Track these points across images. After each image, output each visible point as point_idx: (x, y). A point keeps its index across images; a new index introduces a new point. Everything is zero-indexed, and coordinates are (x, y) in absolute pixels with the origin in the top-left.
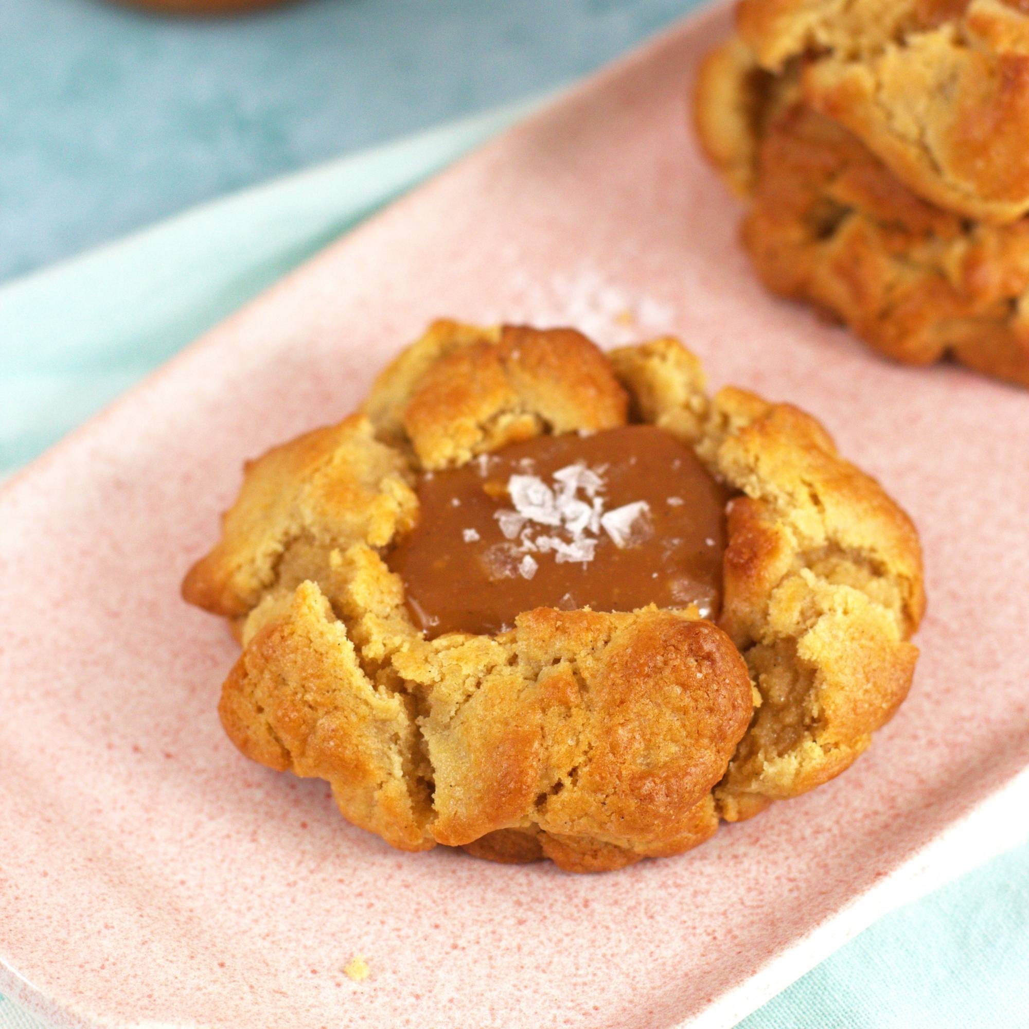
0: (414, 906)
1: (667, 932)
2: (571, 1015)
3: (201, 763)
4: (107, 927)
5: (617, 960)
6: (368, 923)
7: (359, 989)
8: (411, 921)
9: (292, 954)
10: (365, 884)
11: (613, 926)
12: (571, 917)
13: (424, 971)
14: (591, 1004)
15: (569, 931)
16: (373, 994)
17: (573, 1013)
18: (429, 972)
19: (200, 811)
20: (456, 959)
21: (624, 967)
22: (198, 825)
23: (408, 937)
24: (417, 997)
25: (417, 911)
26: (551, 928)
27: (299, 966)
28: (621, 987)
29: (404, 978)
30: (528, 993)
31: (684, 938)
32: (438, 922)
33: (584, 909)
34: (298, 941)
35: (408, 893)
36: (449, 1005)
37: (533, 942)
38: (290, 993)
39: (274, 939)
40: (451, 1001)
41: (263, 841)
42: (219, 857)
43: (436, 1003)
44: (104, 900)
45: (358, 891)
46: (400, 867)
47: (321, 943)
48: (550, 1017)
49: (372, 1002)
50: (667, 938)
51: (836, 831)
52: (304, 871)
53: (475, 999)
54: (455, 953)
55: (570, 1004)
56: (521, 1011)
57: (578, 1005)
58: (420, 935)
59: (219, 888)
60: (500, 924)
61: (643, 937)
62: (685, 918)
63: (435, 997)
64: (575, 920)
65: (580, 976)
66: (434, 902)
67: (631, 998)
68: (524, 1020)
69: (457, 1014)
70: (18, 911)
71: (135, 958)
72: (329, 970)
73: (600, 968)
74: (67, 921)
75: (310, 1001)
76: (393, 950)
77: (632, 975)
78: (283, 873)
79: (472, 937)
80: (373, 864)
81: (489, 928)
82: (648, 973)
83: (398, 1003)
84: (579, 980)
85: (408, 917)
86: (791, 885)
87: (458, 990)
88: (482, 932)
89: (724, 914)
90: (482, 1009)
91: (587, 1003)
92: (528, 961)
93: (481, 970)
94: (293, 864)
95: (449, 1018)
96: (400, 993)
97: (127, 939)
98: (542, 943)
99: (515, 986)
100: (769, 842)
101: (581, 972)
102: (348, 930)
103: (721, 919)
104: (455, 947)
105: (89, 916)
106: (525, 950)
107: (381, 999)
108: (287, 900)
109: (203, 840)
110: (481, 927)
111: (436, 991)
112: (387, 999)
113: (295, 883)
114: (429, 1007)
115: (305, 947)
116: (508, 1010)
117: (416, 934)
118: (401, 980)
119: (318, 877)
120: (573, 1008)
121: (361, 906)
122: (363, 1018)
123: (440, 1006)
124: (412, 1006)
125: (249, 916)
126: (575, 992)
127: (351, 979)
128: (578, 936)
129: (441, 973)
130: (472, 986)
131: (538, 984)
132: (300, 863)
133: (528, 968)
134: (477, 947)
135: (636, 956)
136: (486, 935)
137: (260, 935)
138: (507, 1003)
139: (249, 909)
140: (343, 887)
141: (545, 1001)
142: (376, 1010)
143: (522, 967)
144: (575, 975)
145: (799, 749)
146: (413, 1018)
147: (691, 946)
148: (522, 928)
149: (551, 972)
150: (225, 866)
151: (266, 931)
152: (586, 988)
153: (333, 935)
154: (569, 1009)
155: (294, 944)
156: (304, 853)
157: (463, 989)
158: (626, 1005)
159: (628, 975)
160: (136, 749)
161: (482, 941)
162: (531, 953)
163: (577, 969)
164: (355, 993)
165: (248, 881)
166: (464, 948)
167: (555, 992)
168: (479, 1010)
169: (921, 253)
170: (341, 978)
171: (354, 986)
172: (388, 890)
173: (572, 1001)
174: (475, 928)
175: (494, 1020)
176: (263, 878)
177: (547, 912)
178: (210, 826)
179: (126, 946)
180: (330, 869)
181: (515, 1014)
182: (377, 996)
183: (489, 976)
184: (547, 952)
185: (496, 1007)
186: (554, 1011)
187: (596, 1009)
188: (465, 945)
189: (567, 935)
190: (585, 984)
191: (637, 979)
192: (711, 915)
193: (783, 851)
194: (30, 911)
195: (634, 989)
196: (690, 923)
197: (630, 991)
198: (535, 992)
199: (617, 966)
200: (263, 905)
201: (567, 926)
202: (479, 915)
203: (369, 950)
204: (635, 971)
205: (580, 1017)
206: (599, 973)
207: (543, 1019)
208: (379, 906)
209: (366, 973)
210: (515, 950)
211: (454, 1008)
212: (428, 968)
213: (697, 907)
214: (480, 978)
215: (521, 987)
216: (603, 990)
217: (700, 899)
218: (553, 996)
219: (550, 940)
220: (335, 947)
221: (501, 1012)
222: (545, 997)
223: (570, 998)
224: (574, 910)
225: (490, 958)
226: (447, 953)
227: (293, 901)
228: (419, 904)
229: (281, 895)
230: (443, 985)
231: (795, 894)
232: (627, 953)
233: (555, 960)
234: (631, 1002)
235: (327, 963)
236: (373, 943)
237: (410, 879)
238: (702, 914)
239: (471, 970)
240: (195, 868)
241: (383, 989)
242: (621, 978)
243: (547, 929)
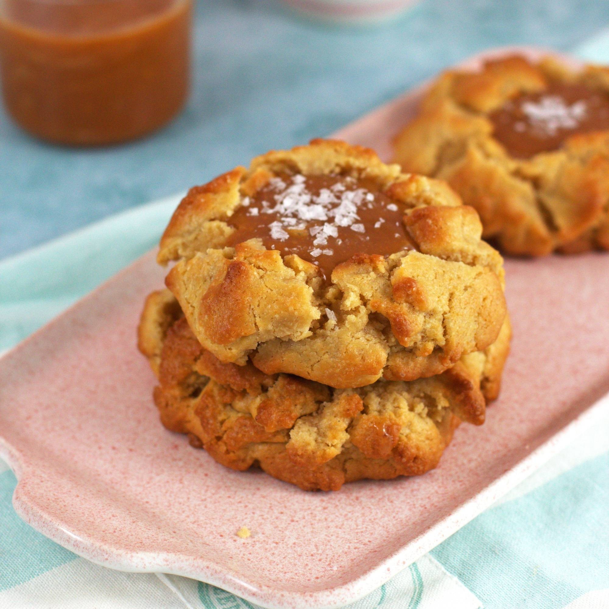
0: (269, 505)
1: (401, 508)
2: (358, 545)
3: (149, 452)
4: (113, 516)
5: (377, 521)
6: (246, 514)
7: (246, 542)
8: (268, 512)
9: (209, 529)
10: (242, 497)
11: (372, 507)
12: (350, 504)
13: (279, 532)
14: (367, 540)
15: (350, 510)
16: (253, 543)
17: (358, 544)
18: (281, 532)
19: (151, 472)
20: (294, 526)
21: (381, 524)
22: (151, 478)
23: (268, 518)
24: (277, 543)
25: (270, 507)
26: (341, 510)
27: (213, 534)
28: (381, 532)
29: (268, 536)
30: (334, 538)
31: (410, 510)
32: (282, 511)
33: (356, 501)
34: (211, 523)
35: (265, 500)
36: (294, 545)
37: (332, 517)
38: (211, 544)
39: (198, 523)
40: (294, 544)
41: (186, 483)
42: (164, 491)
43: (287, 545)
44: (110, 506)
45: (239, 500)
46: (258, 489)
47: (223, 524)
48: (347, 547)
49: (253, 547)
50: (400, 510)
51: (479, 459)
52: (209, 494)
53: (306, 542)
54: (293, 523)
55: (356, 541)
56: (331, 546)
57: (360, 541)
58: (274, 517)
59: (166, 504)
60: (314, 510)
61: (389, 510)
62: (408, 501)
63: (286, 543)
64: (353, 506)
65: (359, 529)
66: (279, 503)
67: (387, 535)
68: (333, 549)
69: (299, 549)
70: (67, 510)
71: (131, 528)
72: (229, 534)
73: (368, 525)
74: (93, 514)
75: (222, 547)
76: (261, 524)
77: (386, 526)
78: (199, 495)
79: (301, 516)
80: (245, 489)
81: (309, 512)
82: (394, 525)
83: (267, 547)
84: (359, 531)
85: (266, 510)
87: (297, 539)
88: (306, 514)
89: (429, 498)
90: (311, 546)
91: (364, 540)
92: (331, 524)
93: (308, 530)
94: (203, 492)
95: (295, 551)
96: (267, 542)
97: (125, 521)
98: (337, 516)
99: (326, 535)
101: (359, 527)
102: (236, 518)
103: (427, 500)
104: (293, 521)
105: (103, 512)
106: (329, 520)
107: (258, 545)
108: (203, 507)
109: (155, 484)
110: (305, 511)
111: (285, 540)
112: (261, 545)
113: (205, 500)
114: (283, 547)
115: (215, 526)
116: (325, 546)
117: (271, 517)
118: (267, 537)
119: (217, 496)
120: (358, 542)
121: (241, 507)
122: (250, 554)
123: (289, 546)
124: (275, 547)
125: (184, 515)
126: (358, 536)
127: (241, 538)
128: (355, 512)
129: (287, 533)
130: (304, 537)
131: (338, 534)
132: (206, 491)
133: (332, 527)
134: (304, 520)
135: (386, 519)
136: (308, 515)
137: (191, 522)
138: (323, 543)
139: (184, 512)
140: (231, 500)
141: (343, 540)
142: (256, 550)
143: (329, 527)
144: (357, 529)
146: (276, 552)
147: (414, 513)
148: (326, 511)
149: (344, 528)
150: (168, 494)
151: (194, 520)
152: (363, 534)
153: (229, 520)
154: (356, 543)
155: (209, 525)
156: (208, 486)
157: (299, 538)
158: (385, 538)
159: (384, 527)
160: (114, 448)
161: (306, 518)
162: (332, 521)
163: (357, 526)
164: (244, 544)
165: (181, 500)
166: (297, 521)
167: (348, 537)
168: (309, 546)
170: (236, 538)
171: (243, 541)
172: (254, 499)
173: (357, 539)
174: (302, 512)
175: (318, 550)
176: (188, 498)
177: (338, 503)
178: (158, 478)
179: (125, 524)
180: (223, 492)
181: (328, 547)
182: (256, 544)
183: (312, 532)
184: (340, 520)
185: (318, 545)
186: (348, 544)
187: (370, 542)
188: (298, 520)
189: (350, 512)
190: (362, 532)
191: (389, 528)
192: (422, 499)
194: (73, 511)
195: (388, 532)
196: (411, 503)
197: (385, 533)
198: (337, 537)
199: (377, 523)
200: (190, 510)
201: (349, 508)
202: (303, 506)
203: (249, 525)
204: (387, 525)
205: (362, 546)
206: (369, 527)
207: (343, 548)
208: (251, 506)
209: (249, 534)
210: (324, 520)
211: (296, 546)
212: (280, 531)
213: (414, 496)
214: (308, 533)
215: (330, 536)
216: (372, 534)
217: (415, 493)
218: (347, 538)
219: (341, 515)
220: (230, 525)
221: (321, 547)
222: (342, 539)
223: (356, 538)
224: (351, 502)
225: (312, 524)
226: (289, 524)
227: (206, 507)
228: (271, 504)
229: (199, 505)
230: (289, 537)
231: (464, 486)
232: (382, 517)
233: (345, 523)
234: (387, 537)
235: (227, 532)
236: (250, 522)
237: (265, 494)
238: (417, 499)
239: (302, 530)
240: (152, 496)
241: (259, 541)
242: (380, 528)
243: (338, 510)
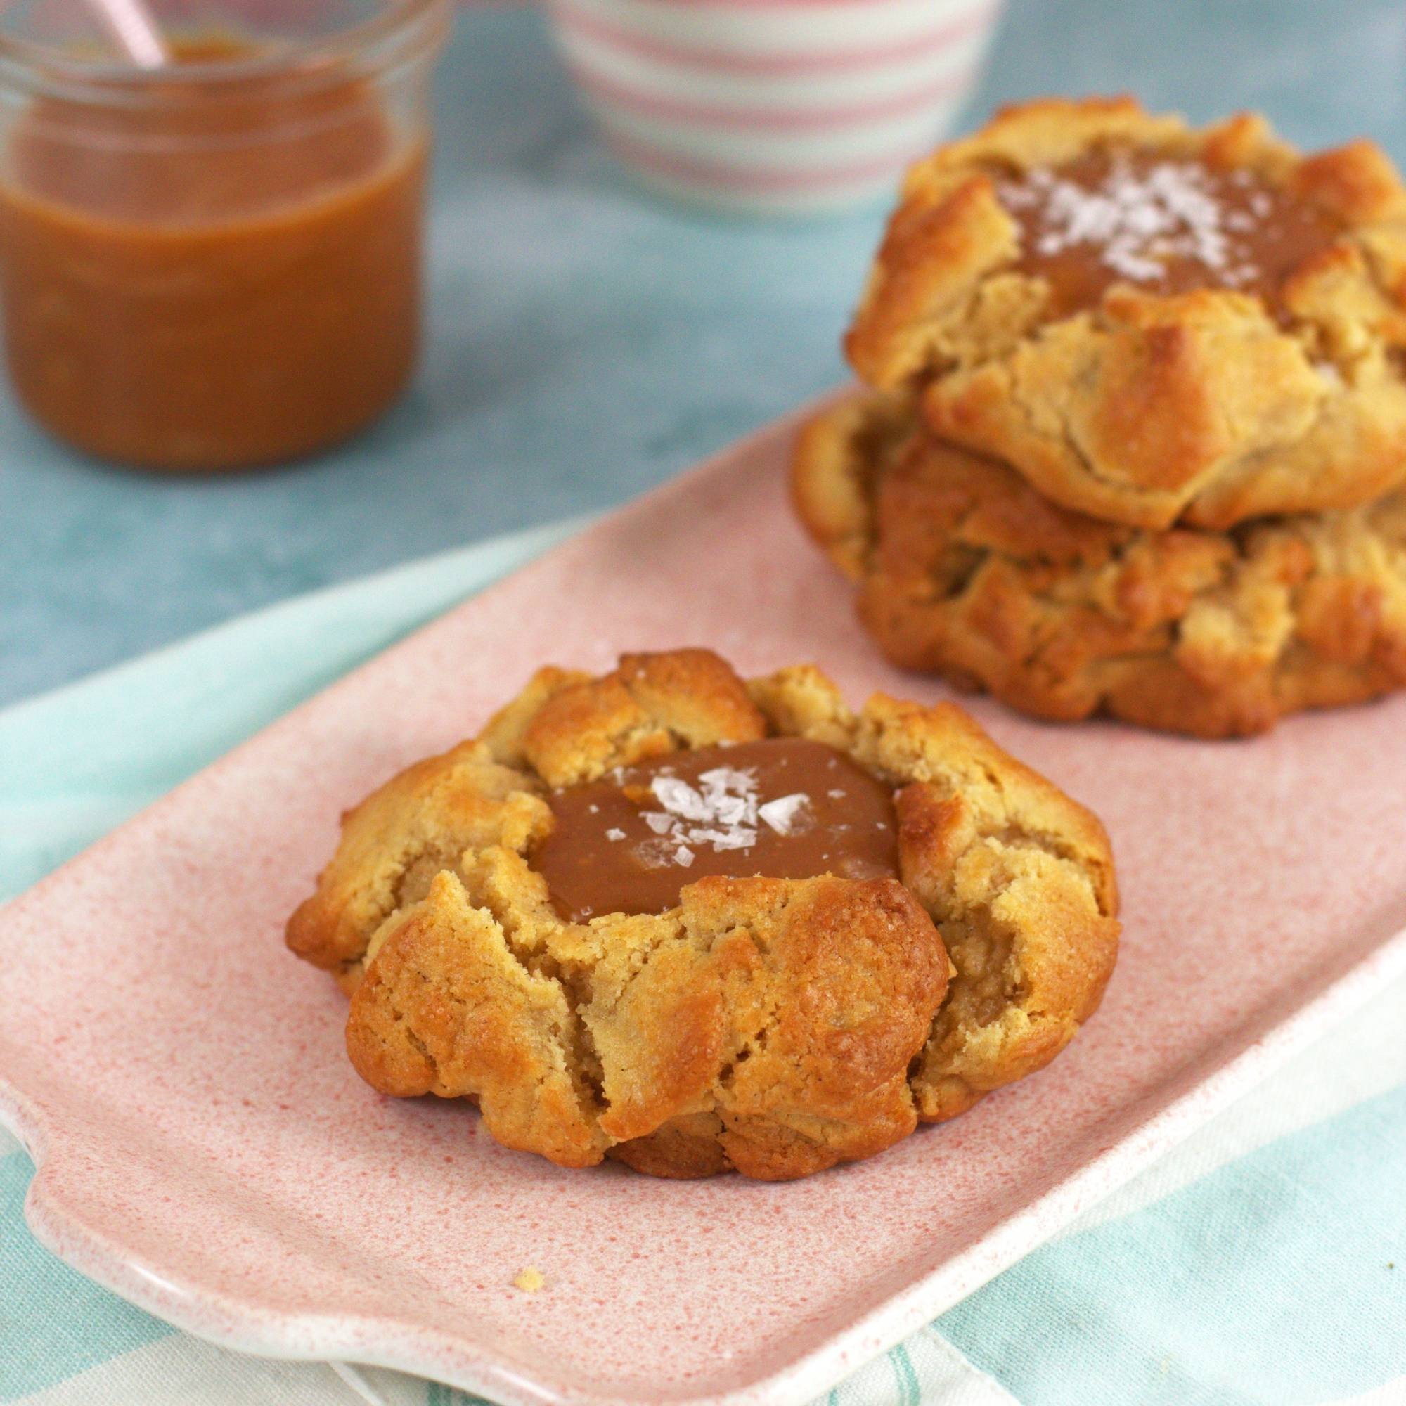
0: (584, 1224)
1: (872, 1229)
2: (777, 1307)
3: (322, 1112)
4: (245, 1241)
5: (820, 1256)
6: (535, 1241)
7: (534, 1299)
8: (583, 1237)
9: (453, 1272)
10: (526, 1207)
11: (810, 1227)
12: (763, 1221)
13: (606, 1280)
14: (798, 1297)
15: (759, 1235)
16: (549, 1302)
17: (779, 1305)
18: (610, 1280)
19: (329, 1153)
20: (639, 1267)
21: (829, 1262)
22: (328, 1166)
23: (582, 1251)
24: (601, 1303)
25: (588, 1227)
26: (742, 1233)
27: (462, 1283)
28: (828, 1279)
29: (583, 1287)
30: (725, 1291)
31: (893, 1233)
32: (614, 1236)
33: (775, 1214)
34: (458, 1261)
35: (576, 1211)
36: (638, 1307)
37: (724, 1247)
38: (456, 1304)
39: (430, 1261)
40: (640, 1303)
41: (405, 1177)
42: (357, 1194)
43: (623, 1307)
44: (237, 1220)
45: (519, 1213)
46: (562, 1190)
47: (484, 1262)
48: (754, 1311)
49: (550, 1310)
50: (872, 1234)
51: (1045, 1129)
52: (454, 1200)
53: (666, 1301)
54: (637, 1261)
55: (774, 1299)
56: (719, 1308)
57: (783, 1298)
58: (595, 1248)
59: (360, 1220)
60: (683, 1233)
61: (846, 1235)
62: (890, 1215)
63: (621, 1301)
64: (768, 1225)
65: (781, 1273)
66: (606, 1218)
67: (843, 1287)
68: (724, 1315)
69: (649, 1316)
70: (143, 1228)
71: (283, 1267)
72: (497, 1284)
73: (802, 1265)
74: (200, 1237)
75: (481, 1311)
76: (566, 1263)
77: (839, 1268)
78: (431, 1203)
79: (655, 1246)
80: (533, 1189)
81: (673, 1237)
82: (857, 1265)
83: (580, 1309)
84: (781, 1277)
85: (579, 1234)
86: (1004, 1179)
87: (645, 1293)
88: (665, 1241)
89: (934, 1209)
90: (676, 1309)
91: (792, 1296)
92: (719, 1263)
93: (669, 1274)
94: (441, 1194)
95: (640, 1319)
96: (581, 1300)
97: (269, 1251)
98: (733, 1247)
99: (708, 1286)
100: (973, 1145)
101: (781, 1270)
102: (513, 1249)
103: (931, 1213)
104: (636, 1256)
105: (223, 1233)
106: (716, 1254)
107: (560, 1306)
108: (440, 1227)
109: (336, 1179)
110: (663, 1237)
111: (620, 1296)
112: (567, 1307)
113: (446, 1211)
114: (615, 1311)
115: (467, 1266)
116: (705, 1308)
117: (590, 1247)
118: (580, 1289)
119: (472, 1204)
120: (778, 1302)
121: (525, 1226)
122: (543, 1324)
123: (627, 1308)
124: (597, 1311)
125: (399, 1243)
126: (777, 1288)
127: (523, 1291)
128: (773, 1239)
129: (624, 1281)
130: (661, 1289)
131: (735, 1283)
132: (449, 1193)
133: (722, 1270)
134: (661, 1255)
135: (840, 1252)
136: (670, 1244)
137: (414, 1258)
138: (703, 1302)
139: (398, 1236)
140: (501, 1211)
141: (745, 1297)
142: (555, 1316)
143: (715, 1270)
144: (775, 1273)
145: (1003, 1018)
146: (599, 1321)
147: (901, 1239)
148: (708, 1235)
149: (748, 1272)
150: (364, 1200)
151: (420, 1254)
152: (789, 1283)
153: (497, 1254)
154: (773, 1302)
155: (453, 1265)
156: (451, 1183)
157: (651, 1293)
158: (838, 1293)
159: (835, 1269)
160: (247, 1103)
161: (666, 1250)
162: (722, 1257)
163: (777, 1267)
164: (529, 1303)
165: (392, 1212)
166: (646, 1257)
167: (756, 1289)
168: (672, 1310)
169: (1066, 588)
170: (511, 1290)
171: (527, 1297)
172: (552, 1210)
173: (776, 1295)
174: (656, 1238)
175: (690, 1317)
176: (409, 1209)
177: (735, 1220)
178: (343, 1166)
179: (270, 1257)
180: (484, 1196)
181: (713, 1311)
182: (555, 1305)
183: (679, 1279)
184: (741, 1255)
185: (691, 1306)
186: (757, 1306)
187: (804, 1300)
188: (647, 1254)
189: (761, 1238)
190: (787, 1280)
191: (845, 1272)
192: (919, 1211)
193: (991, 1151)
194: (156, 1229)
195: (844, 1280)
196: (896, 1220)
197: (839, 1282)
198: (733, 1290)
199: (821, 1262)
200: (413, 1232)
201: (758, 1231)
202: (659, 1227)
203: (540, 1264)
204: (842, 1264)
205: (788, 1309)
206: (801, 1269)
207: (746, 1313)
208: (544, 1225)
209: (540, 1282)
210: (705, 1255)
211: (644, 1309)
212: (608, 1276)
213: (903, 1205)
214: (669, 1282)
215: (717, 1288)
216: (809, 1283)
217: (904, 1198)
218: (754, 1293)
219: (743, 1244)
220: (500, 1264)
221: (697, 1310)
222: (744, 1294)
223: (774, 1292)
224: (765, 1217)
225: (678, 1264)
226: (628, 1262)
227: (446, 1227)
228: (589, 1221)
229: (432, 1223)
230: (629, 1290)
231: (1010, 1184)
232: (830, 1250)
233: (751, 1261)
234: (843, 1290)
235: (494, 1279)
236: (543, 1259)
237: (576, 1200)
238: (910, 1211)
239: (657, 1276)
240: (330, 1204)
241: (562, 1298)
242: (827, 1272)
243: (737, 1234)
